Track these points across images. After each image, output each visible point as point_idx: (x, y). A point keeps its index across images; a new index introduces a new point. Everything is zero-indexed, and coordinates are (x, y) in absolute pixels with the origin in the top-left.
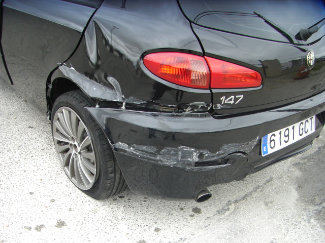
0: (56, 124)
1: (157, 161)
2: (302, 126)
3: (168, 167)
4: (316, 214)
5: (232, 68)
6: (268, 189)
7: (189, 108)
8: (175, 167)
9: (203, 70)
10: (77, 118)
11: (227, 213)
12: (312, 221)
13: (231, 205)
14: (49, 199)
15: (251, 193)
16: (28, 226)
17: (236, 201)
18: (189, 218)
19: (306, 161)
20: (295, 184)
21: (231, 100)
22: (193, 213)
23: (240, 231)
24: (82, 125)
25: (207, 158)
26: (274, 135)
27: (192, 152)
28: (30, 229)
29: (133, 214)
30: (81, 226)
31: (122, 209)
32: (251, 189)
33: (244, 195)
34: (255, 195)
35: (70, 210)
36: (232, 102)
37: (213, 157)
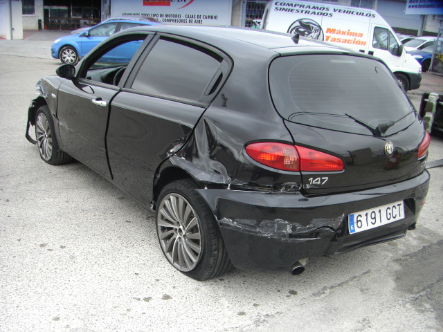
0: (162, 211)
1: (257, 233)
2: (389, 211)
3: (266, 238)
4: (412, 300)
5: (318, 155)
6: (365, 279)
7: (283, 188)
8: (272, 239)
9: (294, 157)
10: (184, 202)
11: (323, 296)
12: (407, 305)
13: (326, 289)
14: (153, 279)
15: (347, 282)
16: (138, 297)
17: (332, 287)
18: (285, 298)
19: (408, 257)
20: (394, 276)
21: (318, 181)
22: (289, 294)
23: (334, 310)
24: (190, 208)
25: (299, 230)
26: (360, 216)
27: (286, 224)
28: (139, 299)
29: (233, 292)
30: (185, 300)
31: (223, 288)
32: (348, 278)
33: (340, 282)
34: (351, 283)
35: (174, 287)
36: (319, 183)
37: (304, 229)
